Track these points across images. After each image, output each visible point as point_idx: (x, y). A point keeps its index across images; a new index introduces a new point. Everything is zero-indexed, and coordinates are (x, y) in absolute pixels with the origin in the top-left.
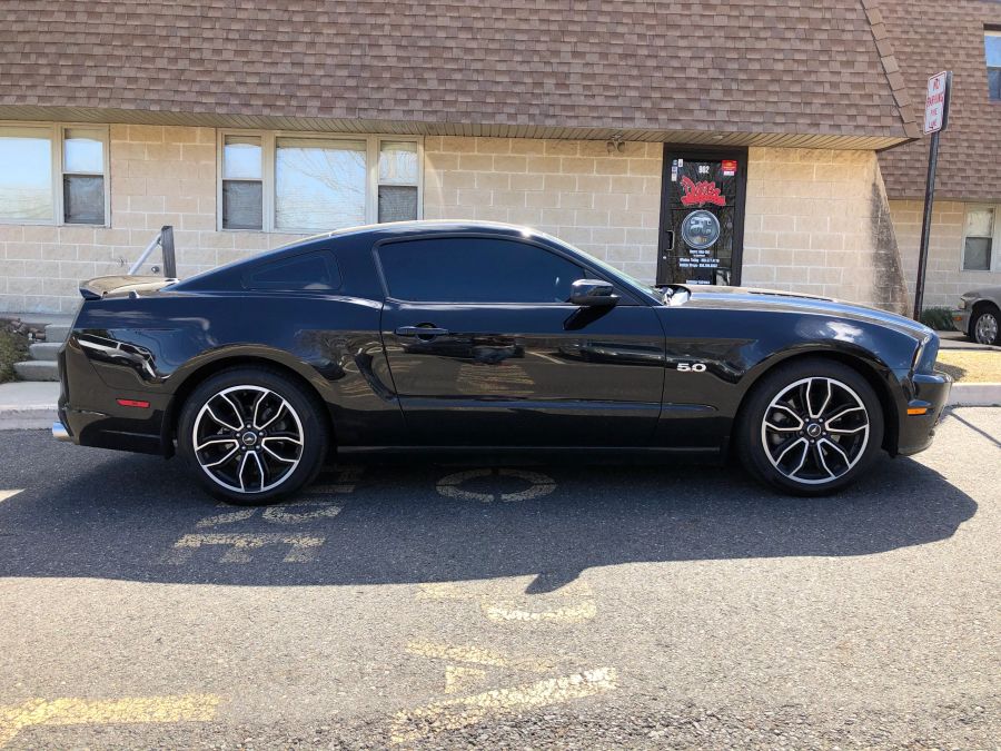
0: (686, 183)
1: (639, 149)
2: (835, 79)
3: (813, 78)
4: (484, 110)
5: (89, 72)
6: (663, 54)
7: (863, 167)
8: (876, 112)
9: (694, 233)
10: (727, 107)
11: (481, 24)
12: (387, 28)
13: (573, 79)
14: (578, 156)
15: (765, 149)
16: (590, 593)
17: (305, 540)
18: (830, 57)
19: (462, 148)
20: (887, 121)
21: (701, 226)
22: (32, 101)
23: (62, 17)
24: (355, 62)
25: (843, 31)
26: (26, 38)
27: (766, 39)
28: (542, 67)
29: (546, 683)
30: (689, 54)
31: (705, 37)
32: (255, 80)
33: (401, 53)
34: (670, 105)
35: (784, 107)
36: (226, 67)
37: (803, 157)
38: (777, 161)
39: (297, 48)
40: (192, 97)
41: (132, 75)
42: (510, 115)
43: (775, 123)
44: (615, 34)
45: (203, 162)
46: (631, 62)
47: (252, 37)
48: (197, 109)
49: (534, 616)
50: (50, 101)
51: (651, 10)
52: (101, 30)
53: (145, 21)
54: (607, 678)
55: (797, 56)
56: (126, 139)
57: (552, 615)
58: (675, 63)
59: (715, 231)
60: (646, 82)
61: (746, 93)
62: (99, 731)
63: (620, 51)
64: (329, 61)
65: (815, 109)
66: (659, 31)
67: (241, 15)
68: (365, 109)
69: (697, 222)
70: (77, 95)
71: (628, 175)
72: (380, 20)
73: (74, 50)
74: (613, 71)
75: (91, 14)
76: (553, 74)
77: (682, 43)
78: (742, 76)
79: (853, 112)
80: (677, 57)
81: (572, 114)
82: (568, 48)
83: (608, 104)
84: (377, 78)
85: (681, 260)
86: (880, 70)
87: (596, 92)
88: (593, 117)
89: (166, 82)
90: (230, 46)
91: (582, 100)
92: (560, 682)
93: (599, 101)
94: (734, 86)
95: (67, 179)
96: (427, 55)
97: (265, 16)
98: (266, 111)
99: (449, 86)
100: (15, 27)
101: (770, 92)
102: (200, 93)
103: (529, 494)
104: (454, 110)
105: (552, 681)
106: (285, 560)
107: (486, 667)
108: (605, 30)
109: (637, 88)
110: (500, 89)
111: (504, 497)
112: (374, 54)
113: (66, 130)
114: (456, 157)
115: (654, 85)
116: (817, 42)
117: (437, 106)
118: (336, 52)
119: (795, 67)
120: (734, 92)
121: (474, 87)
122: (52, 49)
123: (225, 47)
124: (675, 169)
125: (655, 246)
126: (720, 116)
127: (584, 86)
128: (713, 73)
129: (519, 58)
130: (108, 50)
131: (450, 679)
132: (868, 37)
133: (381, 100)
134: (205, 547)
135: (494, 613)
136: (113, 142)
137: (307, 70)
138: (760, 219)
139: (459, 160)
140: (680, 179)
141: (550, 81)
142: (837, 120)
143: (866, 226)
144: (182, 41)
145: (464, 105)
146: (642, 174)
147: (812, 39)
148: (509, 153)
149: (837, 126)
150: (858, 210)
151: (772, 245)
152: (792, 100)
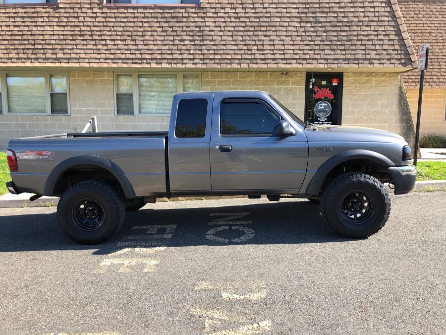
0: (316, 89)
1: (294, 75)
3: (371, 43)
4: (226, 62)
5: (60, 51)
6: (304, 34)
7: (395, 80)
8: (399, 57)
9: (320, 111)
10: (333, 57)
11: (224, 24)
12: (184, 28)
13: (265, 47)
14: (268, 79)
15: (351, 73)
16: (264, 286)
17: (152, 261)
18: (378, 33)
19: (217, 77)
21: (323, 108)
22: (37, 64)
23: (48, 28)
24: (171, 43)
25: (384, 21)
26: (32, 38)
28: (250, 42)
29: (243, 327)
30: (315, 34)
31: (322, 26)
32: (129, 52)
33: (191, 38)
35: (358, 56)
37: (368, 76)
38: (356, 78)
41: (78, 52)
45: (108, 86)
46: (290, 38)
47: (127, 33)
48: (105, 65)
50: (44, 64)
51: (298, 15)
52: (64, 33)
53: (82, 29)
54: (268, 325)
55: (364, 33)
56: (76, 78)
58: (310, 38)
59: (329, 110)
61: (341, 50)
64: (160, 43)
65: (372, 56)
66: (302, 24)
67: (122, 24)
68: (176, 63)
69: (321, 106)
71: (291, 86)
72: (181, 24)
74: (282, 43)
76: (256, 45)
77: (312, 29)
78: (339, 43)
80: (310, 35)
81: (265, 62)
82: (263, 33)
83: (280, 57)
84: (181, 50)
86: (401, 38)
87: (275, 52)
88: (274, 63)
89: (92, 54)
91: (269, 56)
92: (249, 327)
94: (336, 48)
95: (52, 95)
96: (201, 39)
97: (132, 24)
98: (134, 66)
99: (211, 52)
100: (28, 33)
101: (351, 50)
102: (106, 58)
103: (244, 238)
105: (246, 326)
106: (144, 271)
107: (220, 320)
108: (278, 25)
109: (292, 50)
110: (233, 52)
111: (233, 240)
112: (179, 39)
113: (51, 74)
114: (216, 81)
115: (300, 48)
116: (372, 27)
117: (207, 61)
118: (162, 38)
120: (336, 50)
121: (222, 52)
122: (44, 42)
123: (116, 38)
124: (311, 83)
125: (303, 117)
126: (330, 61)
127: (270, 50)
128: (326, 42)
129: (240, 38)
130: (68, 42)
131: (207, 325)
133: (183, 59)
134: (112, 265)
135: (225, 296)
136: (70, 79)
137: (151, 47)
138: (349, 104)
139: (217, 82)
140: (313, 87)
141: (255, 48)
142: (382, 61)
143: (397, 106)
144: (98, 37)
145: (218, 60)
146: (296, 86)
147: (370, 25)
148: (238, 79)
149: (382, 64)
150: (393, 99)
151: (355, 115)
152: (362, 53)
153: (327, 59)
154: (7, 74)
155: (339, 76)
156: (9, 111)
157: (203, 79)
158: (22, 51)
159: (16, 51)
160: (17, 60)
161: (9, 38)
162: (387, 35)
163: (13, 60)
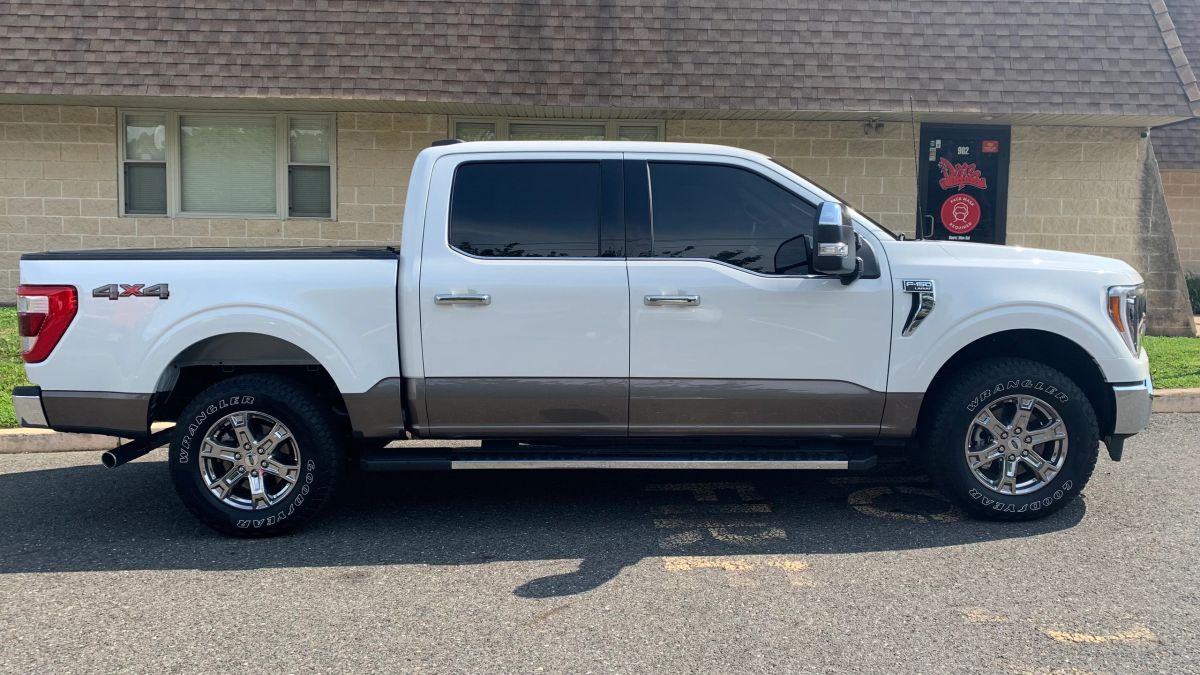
0: (944, 164)
1: (894, 129)
2: (1114, 55)
3: (1091, 54)
4: (743, 94)
5: (332, 62)
6: (929, 31)
8: (1159, 90)
10: (1000, 87)
12: (638, 11)
13: (836, 60)
15: (1029, 128)
16: (1128, 616)
18: (1107, 32)
19: (704, 131)
20: (1170, 100)
22: (275, 94)
23: (303, 5)
24: (608, 46)
26: (261, 28)
27: (1038, 14)
28: (801, 48)
30: (957, 31)
31: (973, 14)
32: (503, 67)
33: (655, 36)
34: (939, 86)
35: (1062, 87)
36: (471, 54)
37: (1069, 136)
38: (1042, 140)
39: (547, 32)
40: (438, 86)
41: (376, 64)
42: (772, 101)
43: (1051, 103)
44: (876, 12)
46: (896, 41)
47: (498, 21)
48: (444, 100)
49: (1099, 638)
50: (294, 93)
52: (344, 17)
55: (1073, 32)
56: (354, 127)
57: (1114, 637)
58: (943, 42)
59: (974, 217)
60: (913, 62)
61: (1020, 71)
63: (885, 30)
64: (579, 45)
65: (1094, 87)
66: (925, 8)
68: (620, 96)
70: (320, 86)
71: (883, 157)
73: (315, 39)
74: (877, 51)
76: (815, 54)
77: (949, 20)
78: (1014, 54)
79: (1134, 90)
80: (945, 35)
81: (836, 97)
82: (830, 28)
83: (873, 86)
84: (631, 63)
86: (1161, 46)
87: (860, 73)
88: (859, 100)
89: (412, 70)
90: (477, 32)
91: (847, 83)
93: (866, 84)
94: (1007, 65)
95: (292, 170)
96: (682, 38)
98: (516, 100)
99: (705, 70)
100: (254, 16)
101: (1044, 70)
102: (446, 81)
104: (712, 95)
106: (793, 584)
108: (867, 8)
109: (903, 69)
110: (759, 71)
112: (626, 37)
113: (292, 119)
115: (921, 65)
116: (1092, 18)
117: (694, 91)
118: (585, 35)
119: (1071, 43)
120: (1006, 71)
121: (732, 71)
122: (293, 39)
123: (470, 33)
124: (932, 150)
125: (912, 232)
126: (992, 97)
127: (848, 67)
128: (983, 52)
129: (776, 39)
130: (351, 38)
132: (1147, 11)
133: (635, 86)
134: (696, 571)
136: (341, 130)
137: (557, 55)
138: (1024, 202)
140: (938, 160)
141: (812, 63)
142: (1117, 99)
143: (1138, 208)
144: (426, 28)
145: (723, 90)
146: (898, 156)
147: (1088, 14)
148: (756, 137)
149: (1119, 106)
150: (1129, 191)
151: (1037, 231)
152: (1069, 79)
153: (987, 91)
154: (181, 117)
155: (1002, 134)
156: (183, 209)
157: (668, 137)
158: (239, 62)
159: (223, 60)
160: (225, 84)
161: (205, 28)
162: (1129, 39)
163: (216, 82)
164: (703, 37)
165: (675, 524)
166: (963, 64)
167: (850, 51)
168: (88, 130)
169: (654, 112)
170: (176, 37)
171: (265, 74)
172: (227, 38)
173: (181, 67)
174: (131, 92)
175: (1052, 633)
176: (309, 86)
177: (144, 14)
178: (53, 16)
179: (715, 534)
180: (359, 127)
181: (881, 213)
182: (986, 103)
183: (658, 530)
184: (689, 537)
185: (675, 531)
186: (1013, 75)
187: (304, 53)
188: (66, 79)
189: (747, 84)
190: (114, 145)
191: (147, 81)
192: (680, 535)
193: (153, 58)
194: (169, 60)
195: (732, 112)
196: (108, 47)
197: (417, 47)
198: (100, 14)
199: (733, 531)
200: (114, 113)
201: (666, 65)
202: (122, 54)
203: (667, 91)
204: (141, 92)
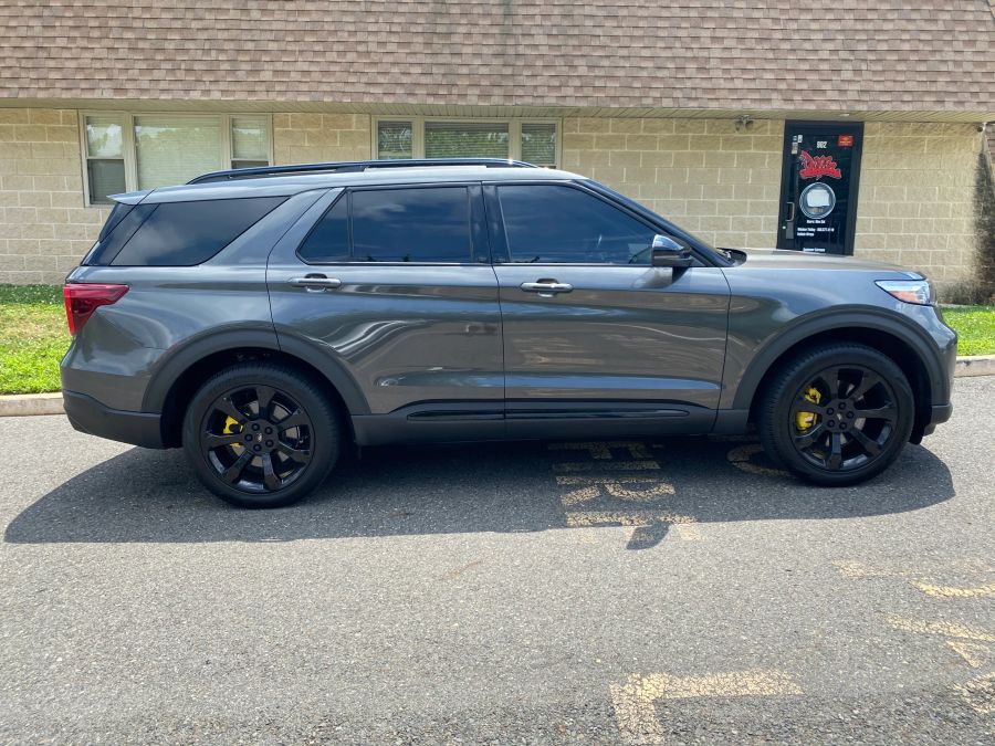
0: (804, 157)
1: (763, 126)
2: (959, 57)
3: (938, 57)
4: (631, 94)
5: (266, 67)
6: (796, 37)
7: (972, 140)
11: (624, 12)
12: (538, 19)
13: (713, 63)
15: (880, 123)
18: (954, 36)
19: (595, 128)
22: (216, 96)
23: (238, 14)
24: (511, 51)
25: (965, 11)
26: (205, 35)
27: (893, 20)
28: (682, 52)
30: (820, 36)
31: (835, 20)
32: (418, 70)
33: (553, 42)
34: (804, 86)
35: (911, 86)
37: (915, 131)
38: (891, 136)
39: (456, 39)
40: (361, 88)
41: (305, 68)
43: (902, 101)
44: (751, 19)
45: (358, 147)
46: (767, 45)
47: (413, 29)
48: (367, 99)
49: (967, 592)
50: (233, 95)
52: (275, 26)
53: (315, 17)
55: (923, 36)
56: (288, 126)
57: (981, 591)
58: (808, 46)
59: (830, 204)
60: (781, 64)
61: (875, 72)
62: (721, 703)
63: (757, 35)
64: (485, 50)
65: (939, 87)
66: (792, 15)
67: (402, 9)
68: (520, 96)
70: (257, 88)
71: (752, 151)
72: (532, 11)
73: (250, 46)
74: (750, 55)
75: (263, 11)
76: (694, 58)
77: (814, 26)
78: (871, 57)
79: (975, 88)
80: (809, 39)
81: (713, 97)
82: (708, 33)
83: (746, 86)
84: (532, 66)
85: (799, 229)
87: (734, 75)
88: (734, 100)
89: (337, 74)
90: (394, 39)
91: (722, 84)
93: (738, 84)
94: (864, 67)
95: (234, 165)
96: (576, 43)
97: (425, 9)
98: (430, 100)
99: (597, 72)
100: (194, 25)
101: (897, 71)
102: (367, 84)
104: (604, 95)
107: (981, 642)
108: (742, 16)
109: (772, 70)
110: (645, 74)
112: (528, 42)
113: (233, 120)
114: (592, 138)
115: (789, 67)
116: (940, 23)
117: (588, 91)
118: (491, 41)
119: (921, 47)
120: (863, 72)
121: (621, 73)
122: (231, 46)
123: (389, 39)
124: (795, 144)
125: (775, 217)
126: (852, 96)
127: (723, 70)
128: (844, 55)
129: (661, 44)
130: (283, 46)
131: (966, 656)
132: (987, 18)
133: (536, 86)
135: (932, 590)
136: (277, 129)
137: (466, 60)
138: (873, 190)
139: (595, 140)
140: (799, 153)
141: (692, 65)
142: (960, 97)
143: (972, 195)
144: (349, 35)
145: (613, 91)
146: (764, 150)
147: (936, 20)
148: (642, 133)
149: (961, 103)
150: (965, 181)
151: (883, 215)
152: (918, 79)
153: (846, 91)
154: (135, 118)
155: (855, 129)
157: (565, 134)
158: (183, 67)
159: (169, 66)
160: (172, 87)
161: (152, 36)
162: (972, 42)
163: (163, 85)
164: (596, 42)
165: (575, 481)
166: (824, 66)
167: (726, 54)
168: (54, 130)
169: (552, 111)
170: (126, 45)
171: (206, 78)
172: (171, 46)
173: (130, 72)
174: (88, 95)
175: (924, 587)
176: (245, 88)
177: (97, 24)
178: (15, 27)
179: (611, 490)
180: (293, 126)
181: (749, 201)
182: (844, 101)
183: (560, 486)
184: (589, 493)
185: (575, 488)
186: (867, 76)
187: (239, 59)
188: (31, 83)
189: (635, 85)
190: (77, 143)
191: (102, 85)
192: (580, 491)
193: (106, 64)
194: (120, 65)
195: (621, 110)
196: (66, 54)
197: (342, 53)
198: (57, 24)
199: (627, 487)
200: (75, 114)
201: (564, 69)
202: (79, 61)
203: (565, 92)
204: (97, 95)
